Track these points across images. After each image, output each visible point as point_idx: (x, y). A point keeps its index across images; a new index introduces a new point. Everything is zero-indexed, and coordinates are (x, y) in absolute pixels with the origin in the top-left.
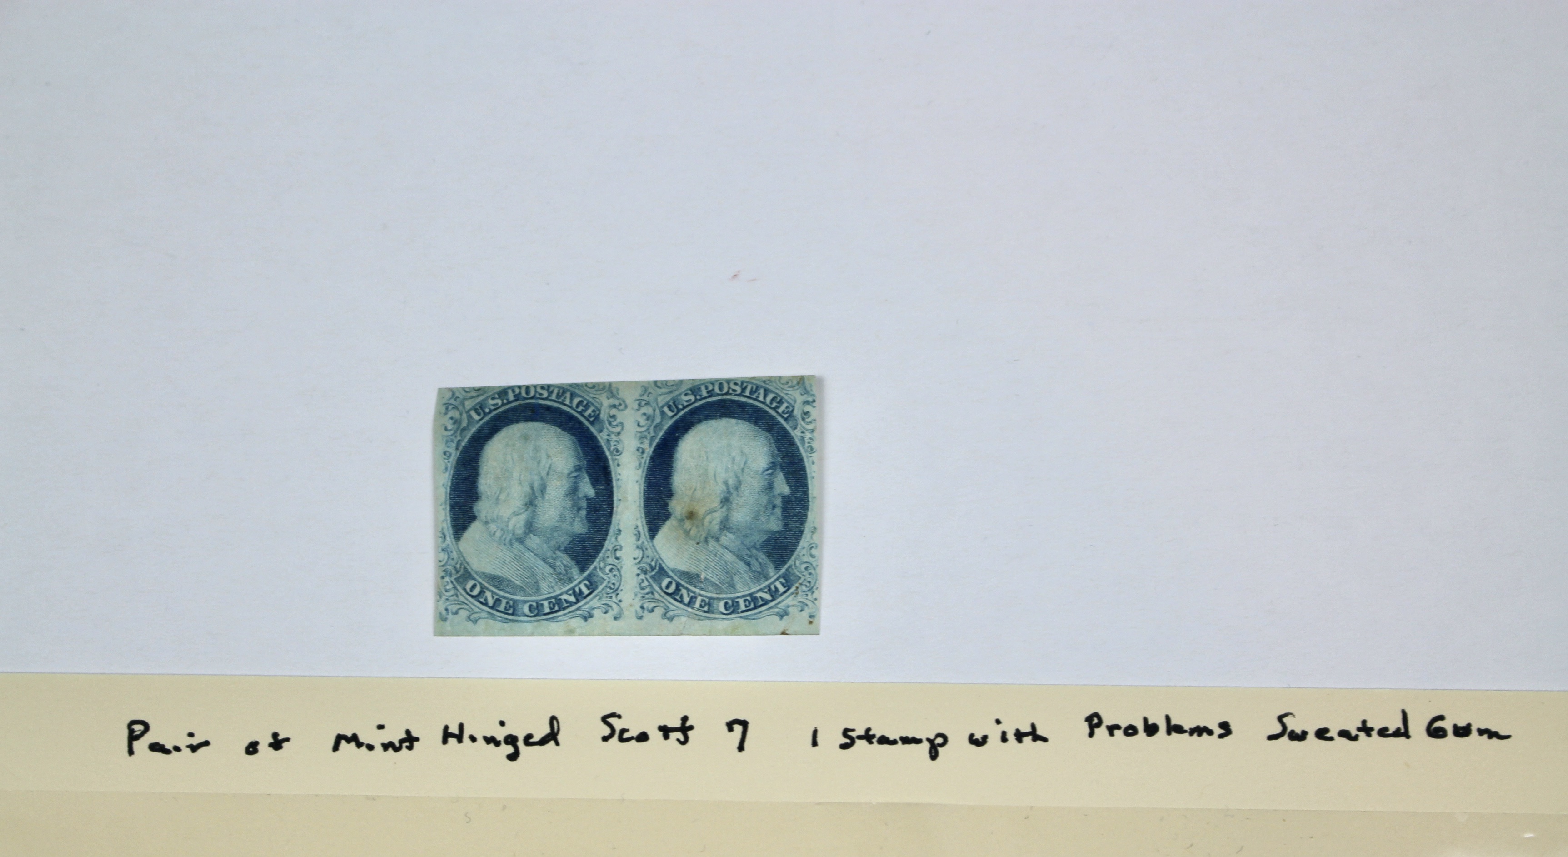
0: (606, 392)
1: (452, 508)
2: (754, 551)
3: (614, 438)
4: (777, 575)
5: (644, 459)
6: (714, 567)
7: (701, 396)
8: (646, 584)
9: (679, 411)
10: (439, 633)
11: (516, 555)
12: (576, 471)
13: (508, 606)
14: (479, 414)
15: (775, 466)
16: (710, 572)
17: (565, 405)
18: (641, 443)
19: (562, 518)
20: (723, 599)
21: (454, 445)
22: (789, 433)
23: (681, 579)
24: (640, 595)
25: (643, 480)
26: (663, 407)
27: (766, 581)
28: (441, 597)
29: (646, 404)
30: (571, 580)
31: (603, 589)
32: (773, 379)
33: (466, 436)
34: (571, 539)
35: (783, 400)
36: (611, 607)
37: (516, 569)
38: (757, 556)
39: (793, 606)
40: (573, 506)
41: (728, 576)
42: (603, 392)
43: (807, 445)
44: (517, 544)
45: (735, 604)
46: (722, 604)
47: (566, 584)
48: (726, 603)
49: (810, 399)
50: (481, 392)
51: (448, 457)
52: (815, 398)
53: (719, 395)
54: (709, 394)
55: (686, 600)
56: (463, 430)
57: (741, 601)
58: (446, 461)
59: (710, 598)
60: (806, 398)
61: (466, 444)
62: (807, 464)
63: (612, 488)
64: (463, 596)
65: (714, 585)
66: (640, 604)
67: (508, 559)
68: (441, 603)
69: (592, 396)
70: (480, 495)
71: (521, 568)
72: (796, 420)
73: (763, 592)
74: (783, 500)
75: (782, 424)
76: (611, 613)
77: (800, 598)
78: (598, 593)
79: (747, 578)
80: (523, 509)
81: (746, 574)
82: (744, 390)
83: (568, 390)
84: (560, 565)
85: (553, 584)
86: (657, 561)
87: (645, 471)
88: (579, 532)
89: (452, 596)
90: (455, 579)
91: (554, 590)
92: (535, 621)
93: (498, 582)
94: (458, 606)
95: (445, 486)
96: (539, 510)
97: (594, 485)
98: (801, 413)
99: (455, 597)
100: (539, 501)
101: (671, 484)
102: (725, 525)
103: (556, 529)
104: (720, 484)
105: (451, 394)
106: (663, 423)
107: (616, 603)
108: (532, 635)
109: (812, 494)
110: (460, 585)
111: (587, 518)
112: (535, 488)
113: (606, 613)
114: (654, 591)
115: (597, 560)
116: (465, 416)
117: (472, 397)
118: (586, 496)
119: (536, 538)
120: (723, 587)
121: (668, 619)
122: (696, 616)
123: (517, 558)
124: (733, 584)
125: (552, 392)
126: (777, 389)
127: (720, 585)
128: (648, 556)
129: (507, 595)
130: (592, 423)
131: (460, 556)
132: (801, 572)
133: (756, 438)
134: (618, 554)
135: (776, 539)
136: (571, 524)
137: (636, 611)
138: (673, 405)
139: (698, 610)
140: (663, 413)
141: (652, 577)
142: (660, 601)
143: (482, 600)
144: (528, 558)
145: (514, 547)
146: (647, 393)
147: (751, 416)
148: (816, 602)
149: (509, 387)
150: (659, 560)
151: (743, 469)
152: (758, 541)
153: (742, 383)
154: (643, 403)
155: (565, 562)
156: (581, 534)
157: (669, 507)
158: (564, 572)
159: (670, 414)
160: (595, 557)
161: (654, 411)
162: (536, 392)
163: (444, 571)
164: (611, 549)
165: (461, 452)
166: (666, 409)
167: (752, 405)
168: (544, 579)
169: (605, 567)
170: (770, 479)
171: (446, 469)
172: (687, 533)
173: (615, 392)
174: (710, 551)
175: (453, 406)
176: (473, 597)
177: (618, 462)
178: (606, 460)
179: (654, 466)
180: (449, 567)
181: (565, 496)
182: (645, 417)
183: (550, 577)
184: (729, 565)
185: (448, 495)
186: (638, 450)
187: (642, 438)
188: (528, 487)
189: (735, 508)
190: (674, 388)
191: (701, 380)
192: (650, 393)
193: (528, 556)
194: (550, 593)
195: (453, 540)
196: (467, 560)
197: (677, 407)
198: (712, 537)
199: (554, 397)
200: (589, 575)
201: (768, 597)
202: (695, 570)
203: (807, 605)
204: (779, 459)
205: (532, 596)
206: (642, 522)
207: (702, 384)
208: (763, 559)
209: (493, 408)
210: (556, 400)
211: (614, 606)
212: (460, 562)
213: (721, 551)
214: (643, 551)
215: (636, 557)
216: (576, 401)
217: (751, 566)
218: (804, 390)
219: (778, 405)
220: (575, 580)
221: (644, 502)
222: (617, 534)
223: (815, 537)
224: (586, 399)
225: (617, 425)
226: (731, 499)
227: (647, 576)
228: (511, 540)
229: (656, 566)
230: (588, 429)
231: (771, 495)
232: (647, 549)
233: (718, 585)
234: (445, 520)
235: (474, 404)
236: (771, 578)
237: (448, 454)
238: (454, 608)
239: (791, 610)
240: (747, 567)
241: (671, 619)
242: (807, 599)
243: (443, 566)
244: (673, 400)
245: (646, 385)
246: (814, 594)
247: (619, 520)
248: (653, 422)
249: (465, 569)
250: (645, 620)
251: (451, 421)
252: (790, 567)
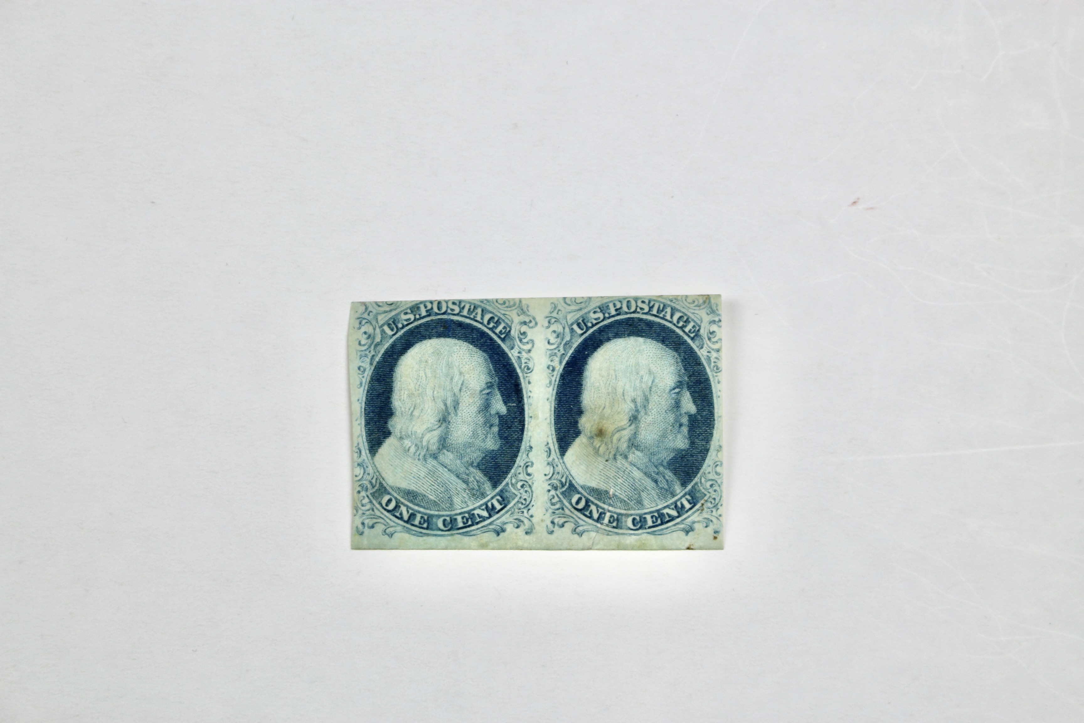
0: (516, 309)
1: (367, 423)
2: (661, 469)
3: (524, 355)
4: (684, 492)
5: (555, 376)
6: (622, 484)
7: (609, 314)
8: (556, 499)
9: (588, 329)
10: (356, 547)
11: (430, 470)
12: (488, 387)
13: (422, 521)
14: (392, 330)
15: (681, 385)
16: (619, 488)
17: (476, 321)
18: (551, 361)
19: (475, 434)
20: (631, 515)
21: (368, 360)
22: (696, 353)
23: (590, 495)
24: (550, 511)
25: (554, 398)
26: (572, 324)
27: (673, 497)
28: (357, 511)
29: (555, 321)
30: (483, 495)
31: (515, 505)
32: (679, 298)
33: (379, 352)
34: (484, 455)
35: (690, 320)
36: (522, 522)
37: (430, 484)
38: (664, 473)
39: (699, 522)
40: (485, 423)
41: (636, 493)
42: (514, 308)
43: (713, 364)
44: (431, 459)
45: (643, 520)
46: (630, 521)
47: (478, 499)
48: (634, 519)
49: (717, 319)
50: (392, 307)
51: (362, 372)
52: (720, 317)
53: (627, 313)
54: (618, 312)
55: (596, 515)
56: (377, 345)
57: (648, 517)
58: (361, 376)
59: (619, 514)
60: (711, 317)
61: (379, 360)
62: (713, 384)
63: (523, 405)
64: (379, 510)
65: (622, 501)
66: (551, 519)
67: (422, 474)
68: (357, 517)
69: (503, 312)
70: (394, 411)
71: (435, 483)
72: (702, 339)
73: (670, 508)
74: (689, 419)
75: (688, 343)
76: (522, 528)
77: (705, 515)
78: (510, 508)
79: (655, 495)
80: (437, 425)
81: (653, 491)
82: (651, 308)
83: (479, 306)
84: (473, 481)
85: (466, 500)
86: (567, 477)
87: (556, 388)
88: (491, 448)
89: (369, 510)
90: (371, 494)
91: (467, 505)
92: (448, 535)
93: (413, 496)
94: (375, 521)
95: (360, 401)
96: (452, 427)
97: (505, 403)
98: (708, 333)
99: (371, 511)
100: (452, 418)
101: (581, 402)
102: (633, 444)
103: (470, 445)
104: (628, 402)
105: (364, 308)
106: (573, 341)
107: (527, 518)
108: (446, 548)
109: (718, 413)
110: (375, 500)
111: (499, 434)
112: (448, 405)
113: (518, 527)
114: (564, 507)
115: (509, 476)
116: (378, 331)
117: (385, 312)
118: (498, 413)
119: (449, 454)
120: (631, 503)
121: (578, 534)
122: (605, 531)
123: (431, 473)
124: (641, 500)
125: (463, 308)
126: (683, 308)
127: (628, 501)
128: (558, 473)
129: (422, 510)
130: (503, 340)
131: (376, 471)
132: (706, 489)
133: (664, 357)
134: (530, 470)
135: (682, 457)
136: (484, 441)
137: (547, 526)
138: (582, 323)
139: (607, 525)
140: (572, 330)
141: (563, 493)
142: (570, 516)
143: (398, 514)
144: (442, 473)
145: (427, 462)
146: (556, 311)
147: (658, 335)
148: (720, 518)
149: (421, 302)
150: (570, 476)
151: (651, 387)
152: (665, 458)
153: (649, 302)
154: (553, 320)
155: (477, 478)
156: (493, 450)
157: (579, 425)
158: (477, 487)
159: (580, 332)
160: (507, 473)
161: (564, 328)
162: (447, 307)
163: (360, 485)
164: (522, 465)
165: (375, 367)
166: (575, 327)
167: (659, 324)
168: (458, 494)
169: (517, 484)
170: (677, 398)
171: (361, 384)
172: (597, 451)
173: (525, 309)
174: (619, 469)
175: (366, 321)
176: (388, 511)
177: (529, 380)
178: (517, 377)
179: (564, 384)
180: (364, 482)
181: (477, 412)
182: (555, 335)
183: (463, 492)
184: (637, 482)
185: (363, 410)
186: (548, 368)
187: (552, 355)
188: (442, 403)
189: (643, 426)
190: (583, 305)
191: (608, 297)
192: (559, 310)
193: (442, 472)
194: (463, 508)
195: (369, 455)
196: (383, 476)
197: (586, 325)
198: (621, 455)
199: (465, 313)
200: (501, 491)
201: (674, 513)
202: (603, 487)
203: (712, 521)
204: (686, 378)
205: (446, 511)
206: (552, 439)
207: (611, 301)
208: (670, 476)
209: (405, 323)
210: (468, 316)
211: (526, 521)
212: (375, 477)
213: (629, 469)
214: (554, 467)
215: (547, 473)
216: (487, 317)
217: (659, 483)
218: (710, 310)
219: (685, 324)
220: (488, 495)
221: (555, 419)
222: (529, 451)
223: (719, 454)
224: (497, 316)
225: (527, 343)
226: (639, 417)
227: (558, 492)
228: (425, 455)
229: (566, 482)
230: (499, 346)
231: (678, 413)
232: (557, 466)
233: (626, 501)
234: (360, 435)
235: (387, 318)
236: (677, 495)
237: (362, 369)
238: (370, 522)
239: (696, 526)
240: (654, 484)
241: (580, 534)
242: (712, 515)
243: (359, 480)
244: (583, 317)
245: (556, 303)
246: (719, 511)
247: (531, 437)
248: (562, 339)
249: (380, 483)
250: (555, 535)
251: (365, 336)
252: (696, 484)
